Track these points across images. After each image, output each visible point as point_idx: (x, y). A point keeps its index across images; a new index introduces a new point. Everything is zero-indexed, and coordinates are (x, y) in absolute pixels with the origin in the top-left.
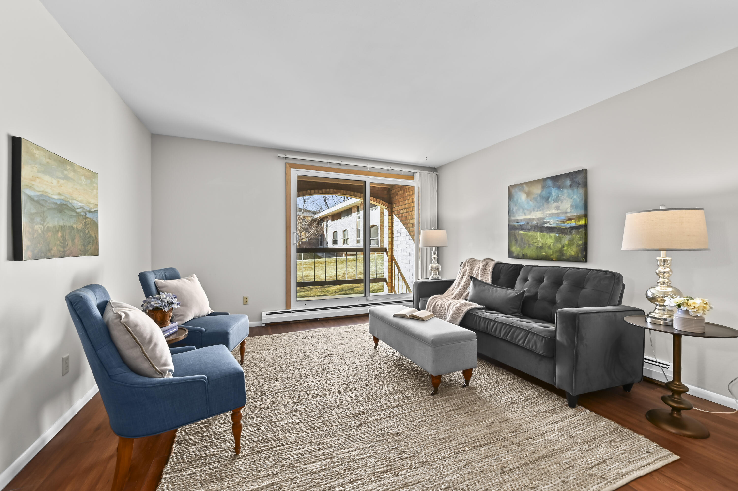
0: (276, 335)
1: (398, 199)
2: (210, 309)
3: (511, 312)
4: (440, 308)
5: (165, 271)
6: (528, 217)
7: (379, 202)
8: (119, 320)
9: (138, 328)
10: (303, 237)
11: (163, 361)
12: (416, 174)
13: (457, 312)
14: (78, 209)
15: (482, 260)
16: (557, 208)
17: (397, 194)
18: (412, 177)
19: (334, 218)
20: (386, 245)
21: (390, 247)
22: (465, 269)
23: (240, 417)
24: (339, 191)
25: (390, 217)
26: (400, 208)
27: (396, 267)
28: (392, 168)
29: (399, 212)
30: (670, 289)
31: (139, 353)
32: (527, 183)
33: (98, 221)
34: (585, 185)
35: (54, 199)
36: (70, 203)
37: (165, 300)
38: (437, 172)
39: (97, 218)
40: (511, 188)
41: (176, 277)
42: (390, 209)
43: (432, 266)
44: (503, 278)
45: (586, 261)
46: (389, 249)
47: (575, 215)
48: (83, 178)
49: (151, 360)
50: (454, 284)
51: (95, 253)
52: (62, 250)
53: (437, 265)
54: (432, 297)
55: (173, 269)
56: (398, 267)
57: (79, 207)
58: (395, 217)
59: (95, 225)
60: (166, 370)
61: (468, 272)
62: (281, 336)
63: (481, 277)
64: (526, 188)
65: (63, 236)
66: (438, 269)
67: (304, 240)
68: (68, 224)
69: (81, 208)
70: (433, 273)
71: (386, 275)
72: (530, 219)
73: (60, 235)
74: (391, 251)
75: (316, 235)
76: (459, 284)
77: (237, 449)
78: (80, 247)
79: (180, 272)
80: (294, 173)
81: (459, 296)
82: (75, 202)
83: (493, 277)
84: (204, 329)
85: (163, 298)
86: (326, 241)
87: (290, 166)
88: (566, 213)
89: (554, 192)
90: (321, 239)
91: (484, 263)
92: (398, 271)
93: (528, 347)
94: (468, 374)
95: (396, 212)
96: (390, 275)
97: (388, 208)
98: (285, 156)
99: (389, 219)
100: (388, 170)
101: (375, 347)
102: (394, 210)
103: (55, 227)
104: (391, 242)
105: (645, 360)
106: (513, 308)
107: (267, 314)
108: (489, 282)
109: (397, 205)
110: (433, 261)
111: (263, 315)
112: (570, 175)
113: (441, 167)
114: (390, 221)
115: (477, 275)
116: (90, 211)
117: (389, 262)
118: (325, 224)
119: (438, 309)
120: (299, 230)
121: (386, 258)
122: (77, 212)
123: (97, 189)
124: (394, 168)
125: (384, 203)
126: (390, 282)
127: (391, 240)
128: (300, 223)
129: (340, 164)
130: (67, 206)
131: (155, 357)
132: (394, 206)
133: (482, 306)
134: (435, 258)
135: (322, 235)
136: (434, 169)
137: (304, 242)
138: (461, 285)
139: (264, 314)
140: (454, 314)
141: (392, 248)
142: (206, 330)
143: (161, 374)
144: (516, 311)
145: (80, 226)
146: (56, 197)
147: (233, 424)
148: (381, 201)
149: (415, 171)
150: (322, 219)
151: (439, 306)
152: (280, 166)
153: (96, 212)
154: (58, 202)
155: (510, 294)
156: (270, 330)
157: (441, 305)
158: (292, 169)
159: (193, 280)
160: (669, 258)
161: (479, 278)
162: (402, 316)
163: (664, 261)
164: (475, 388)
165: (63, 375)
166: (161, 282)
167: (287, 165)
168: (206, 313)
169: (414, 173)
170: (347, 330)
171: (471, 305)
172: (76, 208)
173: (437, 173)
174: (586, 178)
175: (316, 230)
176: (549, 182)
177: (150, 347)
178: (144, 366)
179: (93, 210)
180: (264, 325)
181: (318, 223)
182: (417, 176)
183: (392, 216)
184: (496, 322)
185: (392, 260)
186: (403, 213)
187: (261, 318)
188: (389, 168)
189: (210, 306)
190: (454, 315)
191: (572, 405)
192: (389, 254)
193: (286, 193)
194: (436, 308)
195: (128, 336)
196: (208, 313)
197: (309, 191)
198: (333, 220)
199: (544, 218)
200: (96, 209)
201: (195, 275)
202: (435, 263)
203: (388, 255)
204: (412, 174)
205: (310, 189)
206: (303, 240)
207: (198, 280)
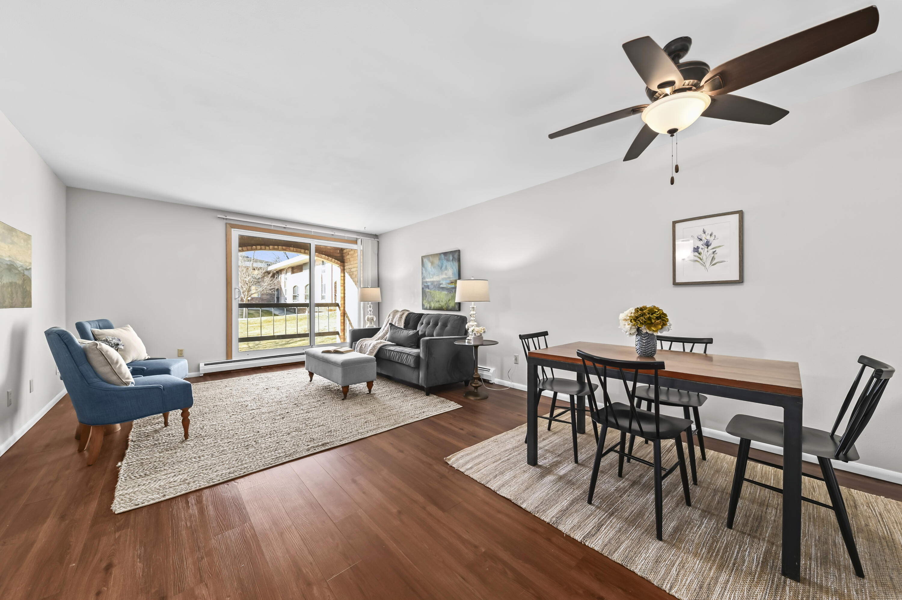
0: (216, 381)
1: (349, 258)
2: (147, 355)
3: (410, 346)
4: (365, 347)
5: (98, 322)
6: (432, 280)
7: (331, 260)
8: (96, 346)
9: (108, 353)
10: (253, 292)
11: (127, 376)
12: (359, 240)
13: (374, 348)
14: (19, 267)
15: (401, 311)
16: (446, 274)
17: (348, 254)
18: (355, 242)
19: (295, 271)
20: (339, 301)
21: (343, 302)
22: (389, 318)
23: (189, 414)
24: (289, 248)
25: (343, 275)
26: (350, 266)
27: (347, 320)
28: (336, 234)
29: (350, 270)
30: (476, 323)
31: (110, 369)
32: (431, 255)
33: (31, 277)
34: (459, 260)
35: (6, 260)
36: (15, 263)
37: (111, 342)
38: (378, 238)
39: (31, 274)
40: (423, 257)
41: (110, 327)
42: (342, 267)
43: (368, 317)
44: (411, 323)
45: (459, 310)
46: (341, 304)
47: (453, 280)
48: (22, 241)
49: (118, 375)
50: (380, 330)
51: (29, 305)
52: (11, 302)
53: (372, 316)
54: (361, 340)
55: (106, 321)
56: (349, 320)
57: (20, 266)
58: (346, 274)
59: (29, 280)
60: (130, 382)
61: (391, 320)
62: (222, 382)
63: (398, 323)
64: (431, 259)
65: (11, 290)
66: (373, 319)
67: (255, 296)
68: (14, 281)
69: (21, 267)
70: (369, 323)
71: (339, 329)
72: (433, 281)
73: (10, 289)
74: (343, 306)
75: (270, 290)
76: (384, 329)
77: (186, 436)
78: (20, 300)
79: (113, 322)
80: (236, 234)
81: (382, 338)
82: (18, 262)
83: (405, 323)
84: (145, 368)
85: (110, 340)
86: (284, 296)
87: (231, 227)
88: (450, 278)
89: (445, 262)
90: (278, 294)
91: (401, 313)
92: (350, 324)
93: (407, 364)
94: (370, 385)
95: (348, 270)
96: (343, 328)
97: (341, 266)
98: (225, 217)
99: (341, 276)
100: (333, 235)
101: (311, 381)
102: (345, 268)
103: (7, 283)
104: (343, 298)
105: (478, 368)
106: (411, 343)
107: (205, 365)
108: (402, 327)
109: (348, 264)
110: (369, 313)
111: (200, 366)
112: (452, 253)
113: (381, 235)
114: (343, 278)
115: (395, 323)
116: (26, 269)
117: (341, 316)
118: (283, 276)
119: (363, 348)
120: (247, 284)
121: (338, 312)
122: (19, 271)
123: (31, 249)
124: (338, 234)
125: (336, 261)
126: (343, 334)
127: (343, 296)
128: (249, 276)
129: (285, 228)
130: (14, 265)
131: (121, 373)
132: (346, 265)
133: (394, 344)
134: (370, 311)
135: (279, 290)
136: (376, 236)
137: (254, 298)
138: (385, 330)
139: (202, 365)
140: (371, 349)
141: (344, 303)
142: (147, 369)
143: (126, 384)
144: (413, 344)
145: (20, 282)
146: (7, 259)
147: (183, 419)
148: (333, 260)
149: (358, 237)
150: (279, 272)
151: (364, 346)
152: (219, 228)
153: (30, 269)
154: (9, 263)
155: (410, 333)
156: (208, 377)
157: (366, 344)
158: (232, 229)
159: (128, 330)
160: (475, 306)
161: (396, 325)
162: (328, 352)
163: (473, 308)
164: (374, 394)
165: (8, 406)
166: (98, 331)
167: (228, 226)
168: (143, 358)
169: (357, 238)
170: (289, 373)
171: (384, 342)
172: (18, 266)
173: (378, 240)
174: (459, 256)
175: (271, 284)
176: (443, 256)
177: (117, 366)
178: (114, 378)
179: (28, 268)
180: (203, 375)
181: (273, 276)
182: (359, 241)
183: (344, 273)
184: (394, 351)
185: (344, 314)
186: (353, 272)
187: (198, 369)
188: (333, 233)
189: (147, 353)
190: (372, 351)
191: (428, 394)
192: (342, 309)
193: (226, 252)
194: (363, 347)
195: (101, 358)
196: (145, 358)
197: (254, 247)
198: (293, 272)
199: (440, 281)
200: (30, 267)
201: (129, 326)
202: (370, 314)
203: (340, 310)
204: (356, 239)
205: (256, 245)
206: (253, 296)
207: (134, 329)
